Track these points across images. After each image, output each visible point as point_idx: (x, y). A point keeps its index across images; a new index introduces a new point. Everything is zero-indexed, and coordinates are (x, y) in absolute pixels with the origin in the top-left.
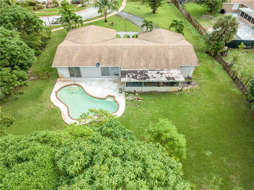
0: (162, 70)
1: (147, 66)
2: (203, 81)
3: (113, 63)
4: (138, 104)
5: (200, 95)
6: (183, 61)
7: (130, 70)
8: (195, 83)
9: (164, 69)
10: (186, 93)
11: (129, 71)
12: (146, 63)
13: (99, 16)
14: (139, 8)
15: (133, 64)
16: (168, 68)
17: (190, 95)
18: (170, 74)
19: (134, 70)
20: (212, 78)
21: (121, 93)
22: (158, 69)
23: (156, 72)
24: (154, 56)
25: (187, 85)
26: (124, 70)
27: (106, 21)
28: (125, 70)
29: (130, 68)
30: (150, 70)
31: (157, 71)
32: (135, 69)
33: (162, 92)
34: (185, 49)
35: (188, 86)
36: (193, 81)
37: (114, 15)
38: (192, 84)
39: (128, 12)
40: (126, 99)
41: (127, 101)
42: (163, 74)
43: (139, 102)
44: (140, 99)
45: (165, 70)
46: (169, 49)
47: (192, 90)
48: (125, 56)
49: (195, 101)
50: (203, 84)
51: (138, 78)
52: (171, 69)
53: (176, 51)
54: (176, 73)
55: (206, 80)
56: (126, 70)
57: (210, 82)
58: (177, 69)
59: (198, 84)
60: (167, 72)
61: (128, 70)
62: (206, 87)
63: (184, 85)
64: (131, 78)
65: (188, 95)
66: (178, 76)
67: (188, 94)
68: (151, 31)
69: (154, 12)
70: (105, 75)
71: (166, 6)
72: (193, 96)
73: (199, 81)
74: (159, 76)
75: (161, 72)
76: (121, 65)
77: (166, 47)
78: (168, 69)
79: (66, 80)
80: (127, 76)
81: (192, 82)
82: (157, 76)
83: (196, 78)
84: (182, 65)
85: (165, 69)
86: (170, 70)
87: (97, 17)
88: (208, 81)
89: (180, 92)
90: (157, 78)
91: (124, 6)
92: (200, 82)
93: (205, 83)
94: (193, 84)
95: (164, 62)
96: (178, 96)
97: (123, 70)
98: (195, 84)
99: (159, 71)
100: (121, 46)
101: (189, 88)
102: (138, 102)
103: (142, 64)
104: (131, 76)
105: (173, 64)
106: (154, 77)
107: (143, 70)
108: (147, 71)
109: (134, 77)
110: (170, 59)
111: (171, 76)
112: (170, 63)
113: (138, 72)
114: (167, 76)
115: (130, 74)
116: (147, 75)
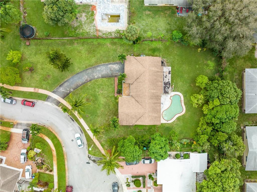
0: (164, 75)
1: (161, 82)
11: (164, 90)
12: (160, 82)
15: (160, 88)
23: (165, 78)
24: (155, 77)
26: (164, 92)
29: (162, 89)
30: (164, 80)
32: (163, 87)
48: (155, 91)
51: (169, 86)
52: (163, 71)
58: (163, 68)
60: (165, 73)
64: (169, 89)
66: (168, 69)
74: (167, 77)
75: (165, 76)
80: (167, 91)
90: (169, 78)
95: (159, 73)
99: (164, 77)
101: (165, 63)
103: (160, 84)
104: (168, 89)
105: (160, 69)
106: (169, 79)
107: (164, 84)
108: (164, 82)
109: (168, 88)
110: (157, 70)
111: (168, 72)
112: (159, 70)
113: (165, 86)
114: (168, 74)
115: (166, 90)
116: (167, 83)
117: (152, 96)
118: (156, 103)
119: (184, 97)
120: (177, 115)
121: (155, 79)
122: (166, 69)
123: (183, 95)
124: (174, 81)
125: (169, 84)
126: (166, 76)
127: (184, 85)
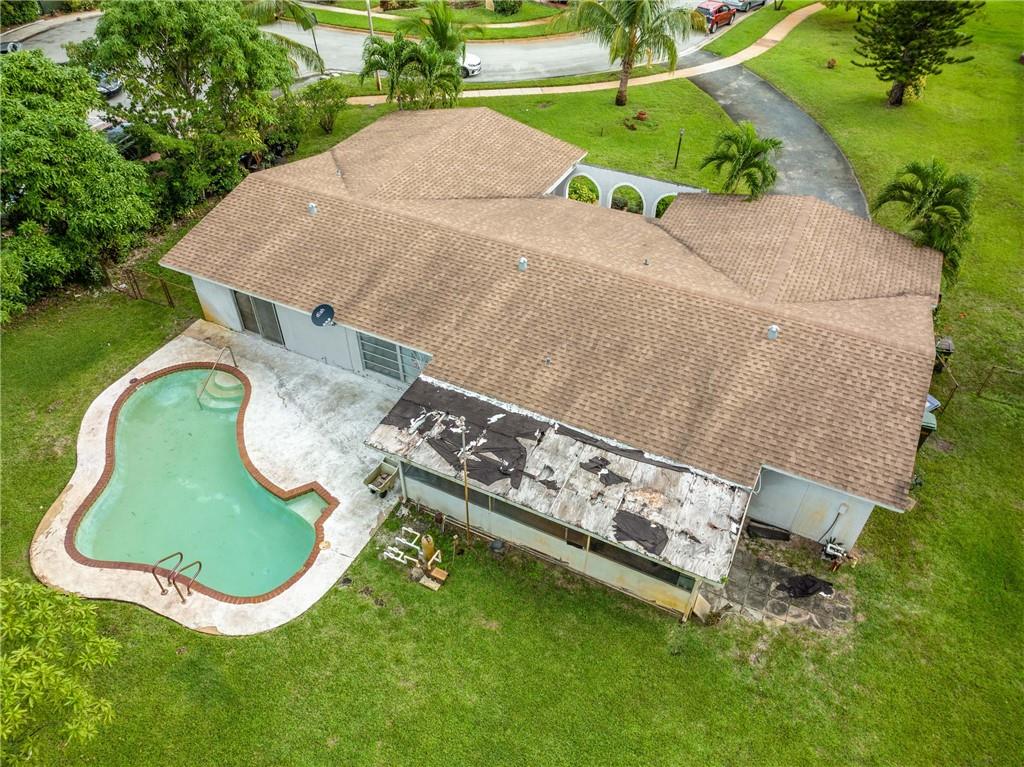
0: (637, 455)
1: (561, 399)
2: (915, 610)
3: (408, 325)
4: (405, 602)
5: (820, 707)
6: (801, 440)
7: (460, 390)
8: (844, 601)
9: (650, 452)
10: (734, 652)
11: (456, 395)
12: (571, 381)
13: (613, 74)
14: (831, 66)
16: (678, 457)
17: (750, 681)
18: (659, 501)
19: (483, 398)
20: (996, 614)
21: (379, 499)
22: (613, 443)
23: (589, 453)
24: (645, 353)
25: (781, 594)
26: (431, 385)
27: (620, 101)
28: (437, 383)
29: (472, 381)
30: (562, 431)
31: (597, 453)
32: (487, 395)
33: (592, 578)
34: (867, 363)
35: (783, 610)
36: (838, 588)
37: (688, 78)
38: (817, 606)
39: (765, 78)
40: (373, 542)
41: (370, 553)
42: (620, 480)
43: (425, 591)
44: (434, 579)
45: (650, 461)
46: (762, 336)
47: (789, 644)
48: (492, 305)
49: (751, 745)
50: (894, 636)
51: (465, 454)
52: (692, 469)
53: (802, 359)
54: (702, 509)
55: (940, 618)
56: (445, 385)
57: (961, 641)
58: (732, 480)
59: (861, 617)
60: (656, 480)
61: (452, 388)
62: (901, 666)
63: (762, 587)
64: (432, 441)
65: (735, 674)
66: (702, 533)
67: (742, 661)
68: (752, 197)
69: (897, 100)
70: (380, 372)
71: (996, 77)
72: (763, 695)
73: (880, 605)
74: (587, 483)
75: (617, 464)
76: (436, 349)
77: (754, 319)
78: (670, 462)
79: (222, 337)
80: (415, 424)
81: (827, 587)
82: (569, 486)
83: (879, 568)
84: (781, 466)
85: (653, 457)
86: (687, 470)
87: (601, 75)
88: (946, 627)
89: (699, 634)
90: (564, 494)
91: (768, 46)
92: (880, 612)
93: (916, 629)
94: (826, 605)
95: (677, 405)
96: (664, 650)
97: (430, 380)
98: (843, 614)
99: (610, 456)
100: (508, 246)
101: (780, 621)
102: (418, 587)
103: (547, 379)
104: (436, 431)
105: (727, 439)
106: (551, 485)
107: (525, 419)
108: (544, 427)
109: (446, 446)
110: (729, 400)
111: (655, 518)
112: (715, 425)
113: (494, 419)
114: (631, 507)
115: (440, 416)
116: (520, 456)
117: (456, 273)
118: (370, 282)
119: (208, 645)
120: (102, 463)
121: (621, 349)
122: (702, 510)
123: (235, 642)
124: (488, 616)
125: (485, 471)
126: (611, 479)
127: (355, 727)
